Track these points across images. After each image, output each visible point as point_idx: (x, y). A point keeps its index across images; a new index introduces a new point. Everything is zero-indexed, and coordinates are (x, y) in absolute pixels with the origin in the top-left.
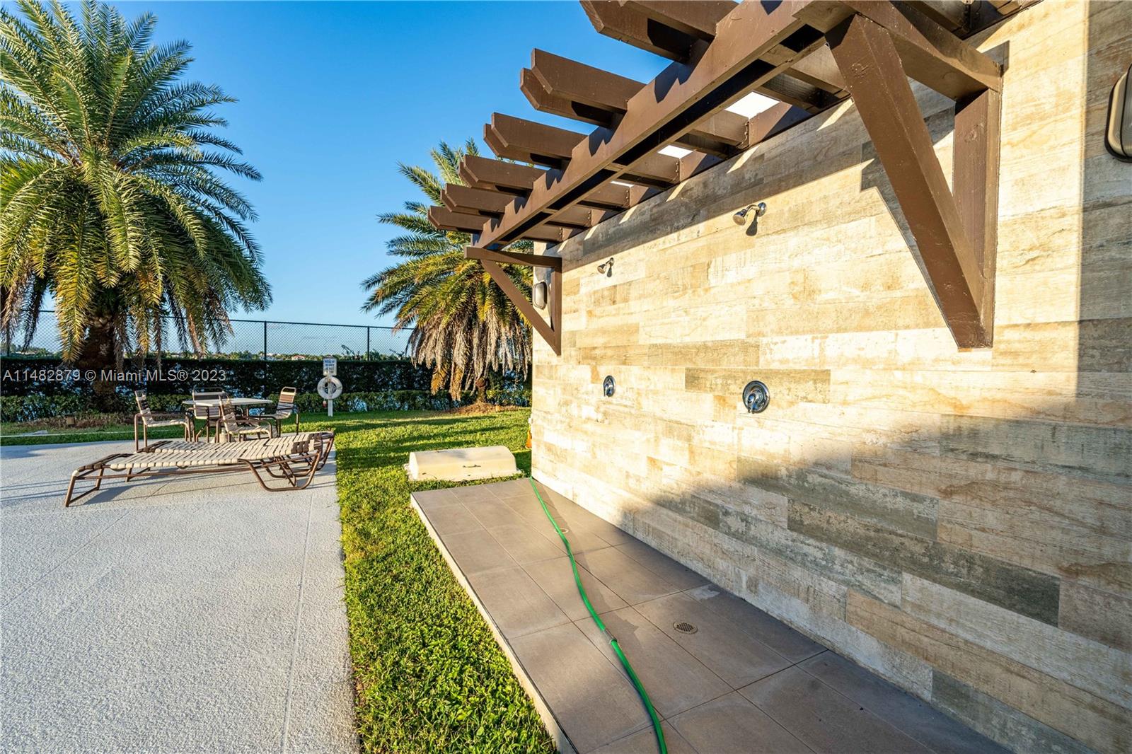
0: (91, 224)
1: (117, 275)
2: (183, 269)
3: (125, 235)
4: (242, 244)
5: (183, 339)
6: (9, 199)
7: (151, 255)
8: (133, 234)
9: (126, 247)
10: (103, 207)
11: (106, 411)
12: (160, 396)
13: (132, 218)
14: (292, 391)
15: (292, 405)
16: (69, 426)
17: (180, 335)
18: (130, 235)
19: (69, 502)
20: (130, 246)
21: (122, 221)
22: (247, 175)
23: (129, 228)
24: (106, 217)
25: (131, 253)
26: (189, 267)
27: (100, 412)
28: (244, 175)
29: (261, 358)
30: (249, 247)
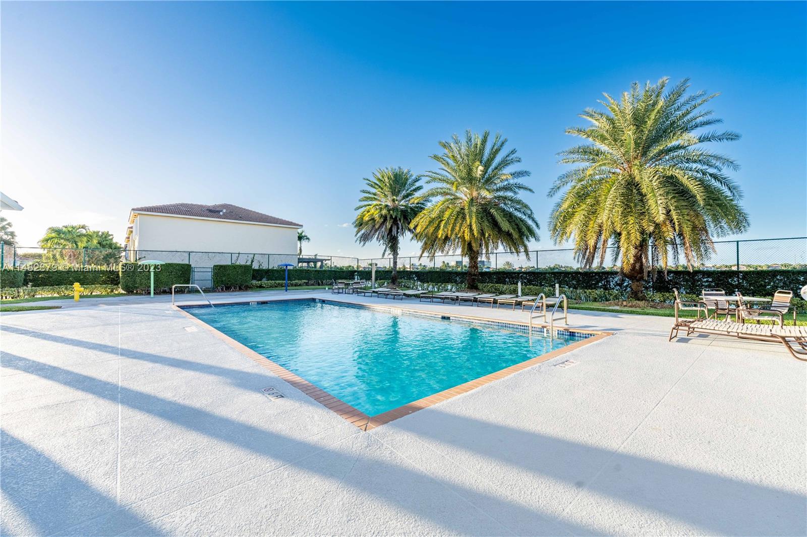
0: (639, 201)
1: (653, 225)
2: (688, 215)
3: (657, 202)
4: (725, 189)
5: (676, 258)
6: (607, 198)
7: (670, 211)
8: (661, 201)
9: (657, 208)
10: (644, 191)
11: (639, 300)
12: (662, 293)
13: (660, 192)
14: (789, 293)
15: (789, 304)
16: (625, 306)
17: (675, 256)
18: (659, 202)
19: (671, 339)
20: (660, 208)
21: (654, 196)
22: (727, 140)
23: (659, 198)
24: (646, 195)
25: (661, 212)
26: (692, 213)
27: (636, 300)
28: (725, 140)
29: (734, 269)
30: (730, 189)
